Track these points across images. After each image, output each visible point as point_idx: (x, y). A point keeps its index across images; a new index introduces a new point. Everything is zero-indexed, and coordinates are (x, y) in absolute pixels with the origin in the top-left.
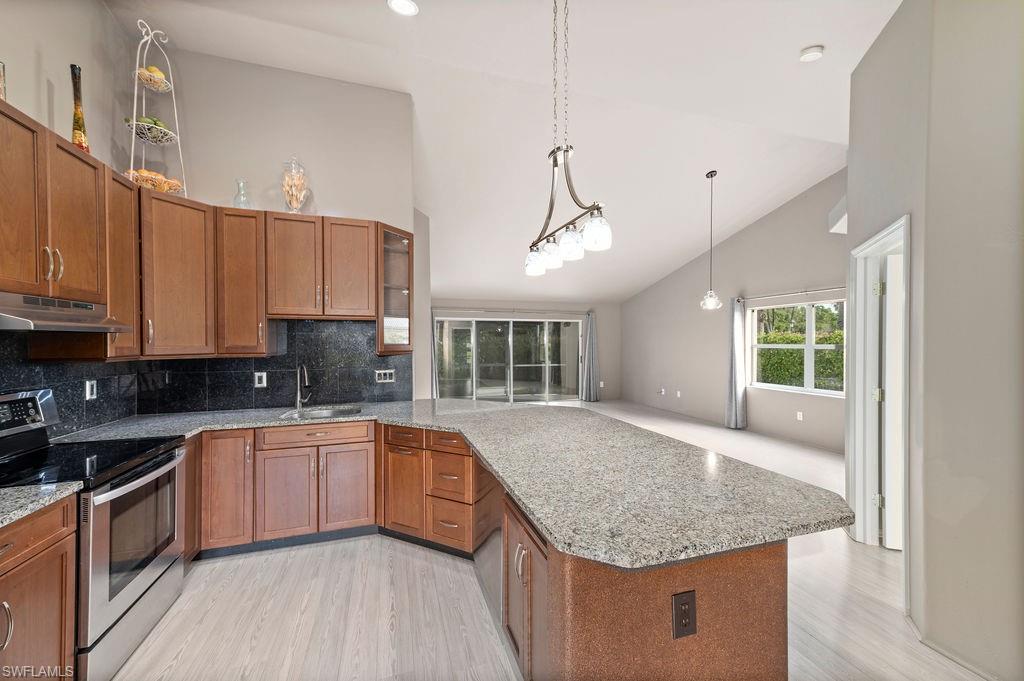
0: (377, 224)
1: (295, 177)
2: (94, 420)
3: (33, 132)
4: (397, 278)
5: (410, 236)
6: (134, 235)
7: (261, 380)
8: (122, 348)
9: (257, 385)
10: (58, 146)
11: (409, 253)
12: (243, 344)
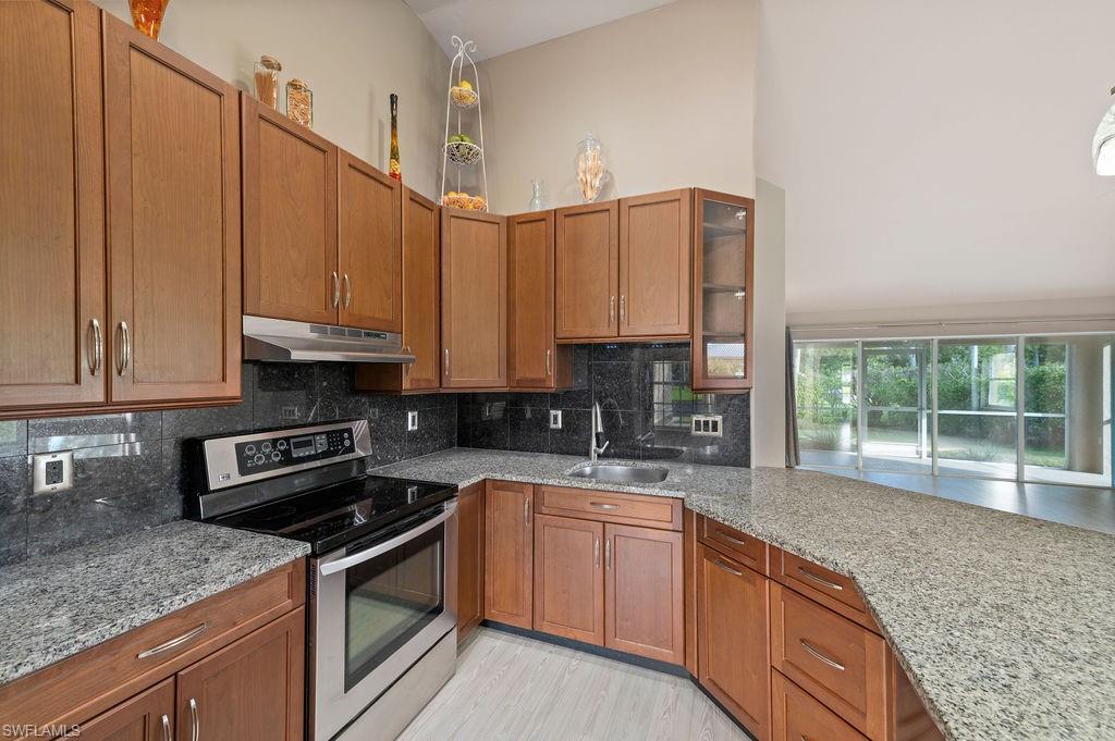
0: (692, 192)
1: (590, 159)
2: (415, 451)
3: (324, 152)
4: (727, 273)
5: (747, 205)
6: (433, 259)
7: (557, 418)
8: (418, 380)
9: (553, 426)
10: (350, 166)
11: (748, 232)
12: (533, 376)
